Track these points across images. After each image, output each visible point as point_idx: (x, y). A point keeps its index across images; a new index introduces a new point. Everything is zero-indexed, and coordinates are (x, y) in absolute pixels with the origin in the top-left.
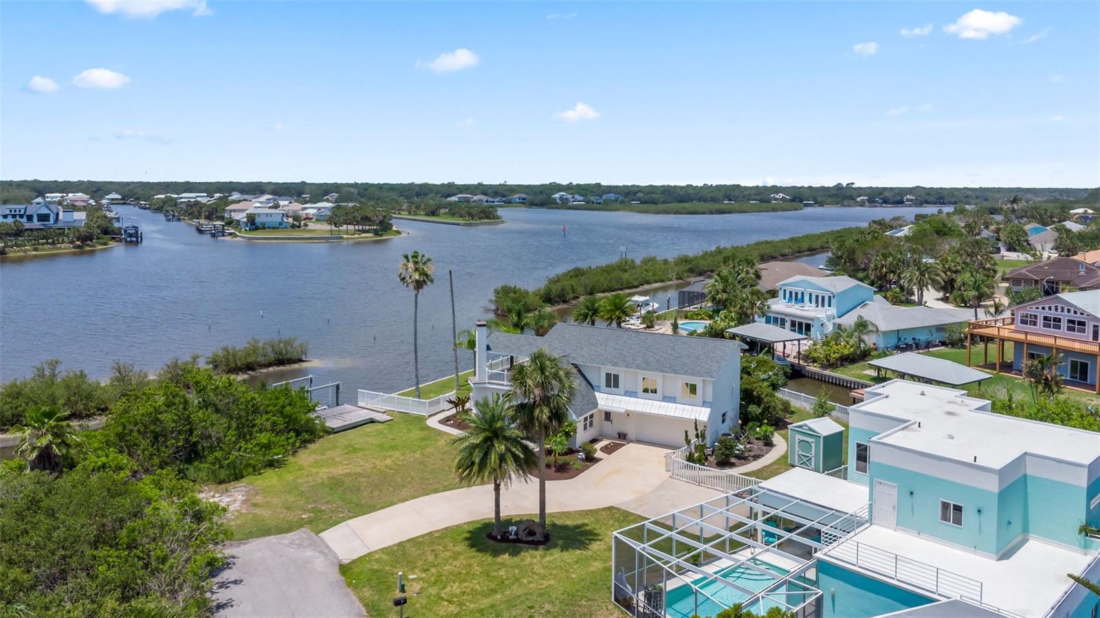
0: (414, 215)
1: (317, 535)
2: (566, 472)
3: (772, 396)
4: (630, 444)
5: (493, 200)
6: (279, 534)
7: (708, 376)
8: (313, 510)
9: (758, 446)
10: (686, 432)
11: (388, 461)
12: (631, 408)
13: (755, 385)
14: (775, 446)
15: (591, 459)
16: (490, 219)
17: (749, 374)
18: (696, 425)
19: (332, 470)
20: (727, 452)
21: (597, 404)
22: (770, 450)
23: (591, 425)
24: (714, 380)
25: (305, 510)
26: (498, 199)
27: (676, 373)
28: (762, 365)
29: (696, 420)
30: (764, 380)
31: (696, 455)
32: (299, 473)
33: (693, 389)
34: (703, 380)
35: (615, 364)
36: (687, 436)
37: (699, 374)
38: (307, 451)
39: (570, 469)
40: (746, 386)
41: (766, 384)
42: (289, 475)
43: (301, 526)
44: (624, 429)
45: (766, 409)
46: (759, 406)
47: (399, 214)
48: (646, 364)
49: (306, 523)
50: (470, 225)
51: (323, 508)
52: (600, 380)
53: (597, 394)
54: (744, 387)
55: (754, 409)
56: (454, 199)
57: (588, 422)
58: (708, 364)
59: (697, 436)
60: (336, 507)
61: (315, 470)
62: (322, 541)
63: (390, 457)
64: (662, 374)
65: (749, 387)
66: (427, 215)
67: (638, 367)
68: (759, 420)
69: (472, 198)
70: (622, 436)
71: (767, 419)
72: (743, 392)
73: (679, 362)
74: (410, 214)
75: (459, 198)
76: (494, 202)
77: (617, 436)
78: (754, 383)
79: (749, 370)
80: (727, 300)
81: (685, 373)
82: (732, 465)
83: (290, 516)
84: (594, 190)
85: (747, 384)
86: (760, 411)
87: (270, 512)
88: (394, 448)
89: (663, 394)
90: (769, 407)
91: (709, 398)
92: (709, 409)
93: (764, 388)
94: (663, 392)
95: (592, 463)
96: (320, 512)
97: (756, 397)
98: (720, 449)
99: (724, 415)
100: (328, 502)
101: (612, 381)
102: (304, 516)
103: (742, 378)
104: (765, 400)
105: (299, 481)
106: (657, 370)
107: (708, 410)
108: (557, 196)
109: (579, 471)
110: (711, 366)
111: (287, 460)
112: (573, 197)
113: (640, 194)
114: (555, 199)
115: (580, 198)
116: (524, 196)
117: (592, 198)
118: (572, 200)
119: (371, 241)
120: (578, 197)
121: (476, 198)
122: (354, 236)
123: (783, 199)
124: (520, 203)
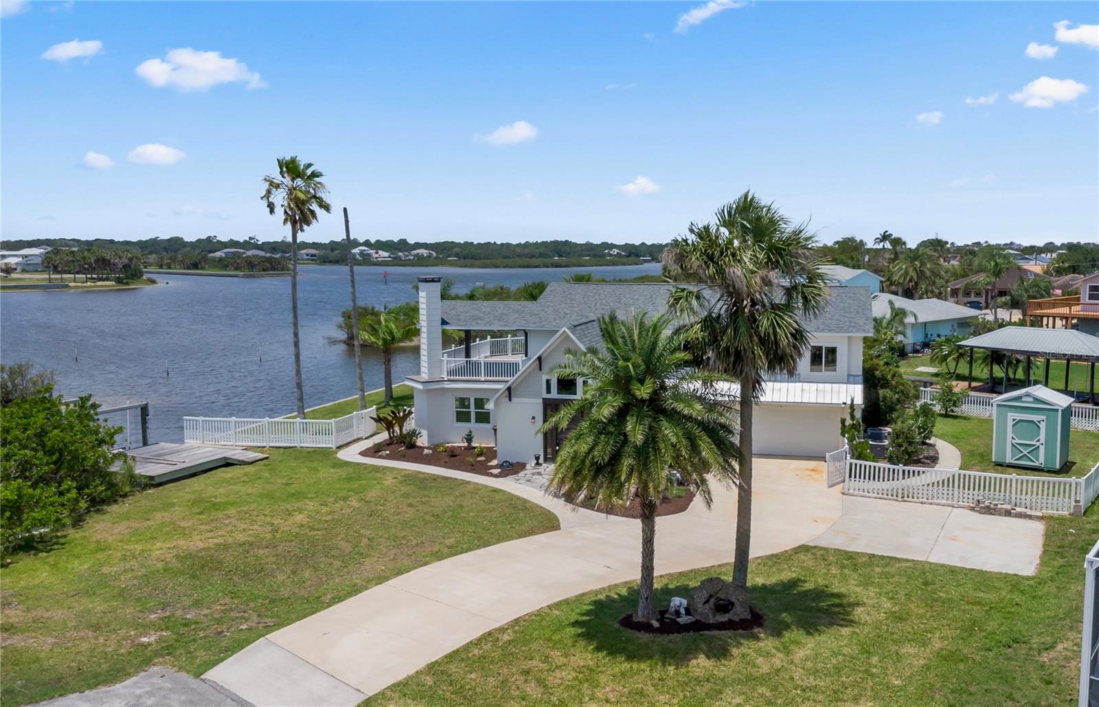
0: (168, 269)
1: (197, 675)
6: (90, 687)
8: (166, 624)
11: (299, 518)
19: (181, 542)
25: (143, 626)
32: (100, 556)
38: (105, 517)
42: (76, 562)
43: (147, 662)
49: (157, 654)
50: (252, 276)
51: (188, 616)
56: (218, 254)
60: (224, 611)
61: (139, 547)
62: (217, 688)
63: (300, 511)
69: (244, 253)
74: (162, 268)
75: (226, 253)
83: (110, 644)
84: (400, 247)
87: (50, 640)
88: (299, 496)
96: (185, 625)
100: (197, 604)
102: (145, 640)
105: (105, 570)
108: (356, 250)
111: (65, 536)
112: (377, 253)
113: (457, 250)
114: (354, 255)
115: (386, 254)
116: (313, 251)
117: (400, 254)
118: (375, 256)
119: (111, 290)
120: (384, 254)
121: (250, 253)
122: (85, 285)
123: (618, 255)
124: (308, 259)
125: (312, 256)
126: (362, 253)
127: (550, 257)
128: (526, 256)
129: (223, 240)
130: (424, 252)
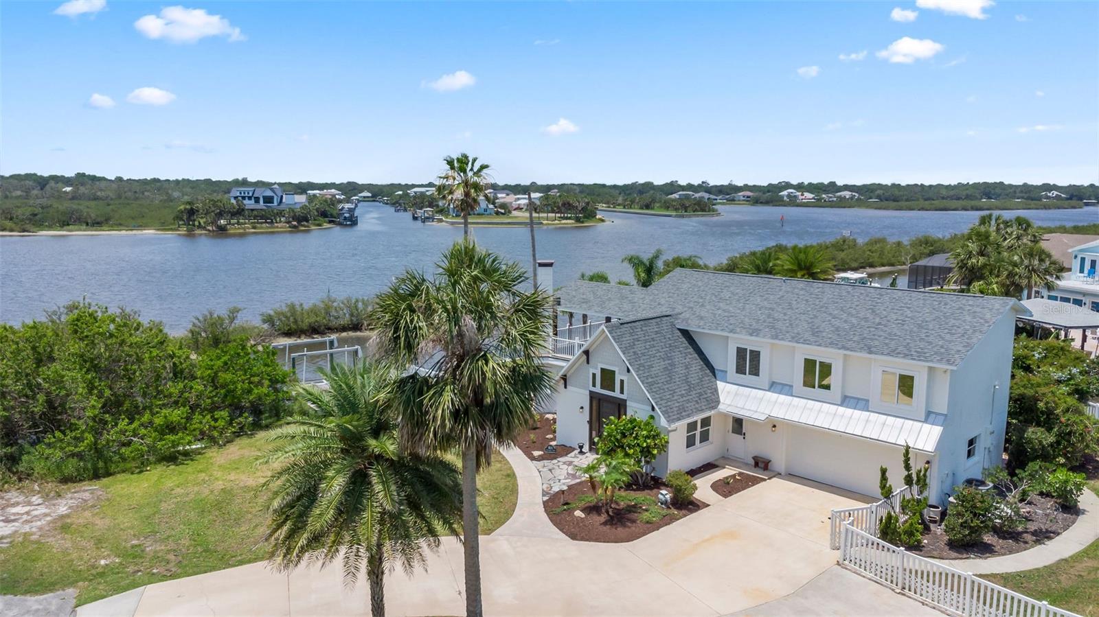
0: (628, 208)
1: (75, 607)
2: (624, 526)
3: (1079, 412)
4: (774, 479)
5: (716, 198)
7: (940, 361)
9: (1043, 511)
10: (884, 472)
12: (779, 413)
13: (1043, 390)
14: (1083, 512)
15: (685, 504)
16: (705, 211)
17: (1028, 369)
18: (907, 461)
20: (976, 522)
21: (718, 402)
22: (1073, 523)
23: (705, 437)
24: (955, 368)
26: (720, 197)
27: (870, 352)
28: (1056, 355)
29: (908, 448)
30: (1059, 382)
31: (903, 518)
33: (906, 385)
34: (930, 368)
35: (754, 332)
36: (884, 477)
37: (921, 356)
39: (634, 521)
40: (1022, 390)
41: (1064, 389)
44: (765, 451)
45: (1065, 436)
46: (1049, 429)
47: (614, 207)
48: (813, 334)
50: (683, 216)
52: (725, 359)
53: (720, 385)
54: (1018, 392)
55: (1036, 435)
56: (676, 196)
57: (698, 433)
58: (943, 339)
59: (909, 481)
64: (843, 352)
65: (1029, 392)
66: (642, 208)
67: (796, 339)
68: (1045, 456)
69: (693, 195)
70: (762, 464)
71: (1065, 455)
72: (1015, 401)
73: (882, 333)
74: (624, 208)
75: (680, 195)
76: (716, 199)
77: (752, 462)
78: (1039, 385)
79: (1028, 362)
80: (985, 266)
81: (893, 353)
82: (986, 550)
84: (827, 189)
85: (1024, 386)
86: (1051, 439)
89: (842, 392)
90: (1070, 433)
91: (942, 406)
92: (942, 428)
93: (1060, 397)
94: (843, 387)
95: (684, 512)
97: (1042, 413)
98: (959, 514)
99: (971, 442)
101: (748, 363)
102: (102, 562)
103: (1013, 376)
104: (1063, 419)
106: (832, 344)
107: (937, 431)
108: (785, 193)
109: (652, 526)
110: (950, 342)
111: (203, 454)
112: (802, 195)
113: (879, 192)
114: (782, 197)
115: (811, 196)
116: (749, 193)
117: (824, 196)
118: (801, 197)
119: (572, 227)
120: (808, 195)
121: (697, 195)
122: (553, 222)
123: (1058, 197)
124: (744, 200)
125: (748, 197)
126: (789, 196)
127: (977, 198)
128: (952, 198)
129: (682, 184)
130: (847, 194)
